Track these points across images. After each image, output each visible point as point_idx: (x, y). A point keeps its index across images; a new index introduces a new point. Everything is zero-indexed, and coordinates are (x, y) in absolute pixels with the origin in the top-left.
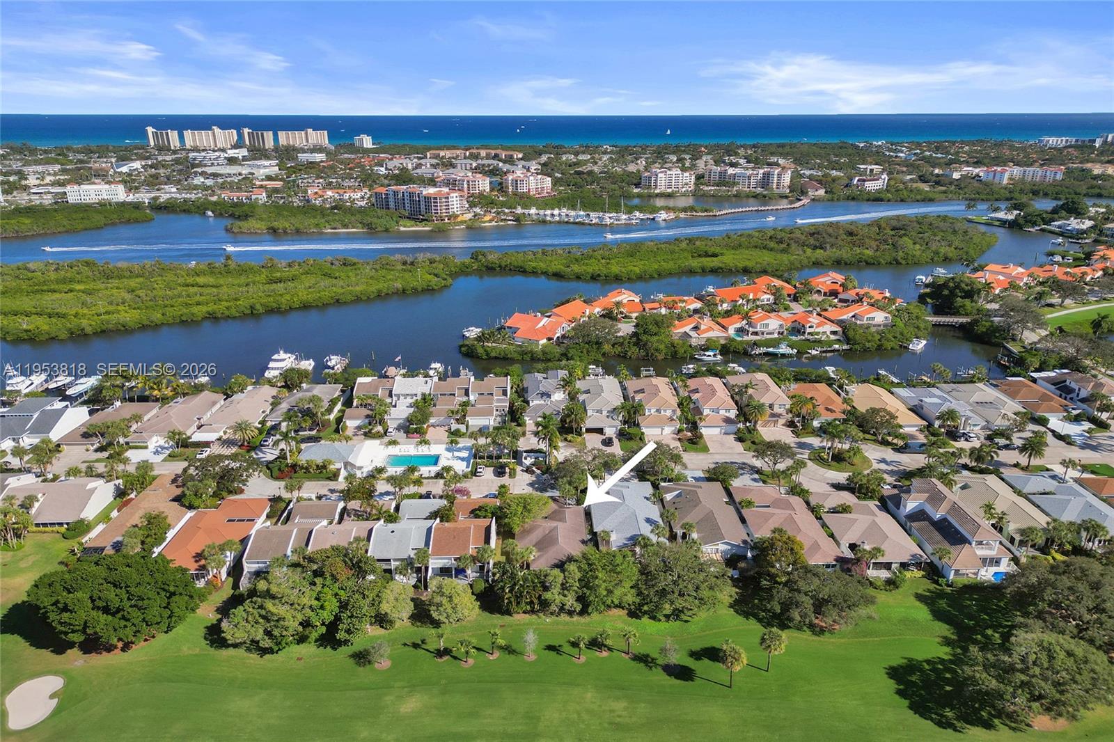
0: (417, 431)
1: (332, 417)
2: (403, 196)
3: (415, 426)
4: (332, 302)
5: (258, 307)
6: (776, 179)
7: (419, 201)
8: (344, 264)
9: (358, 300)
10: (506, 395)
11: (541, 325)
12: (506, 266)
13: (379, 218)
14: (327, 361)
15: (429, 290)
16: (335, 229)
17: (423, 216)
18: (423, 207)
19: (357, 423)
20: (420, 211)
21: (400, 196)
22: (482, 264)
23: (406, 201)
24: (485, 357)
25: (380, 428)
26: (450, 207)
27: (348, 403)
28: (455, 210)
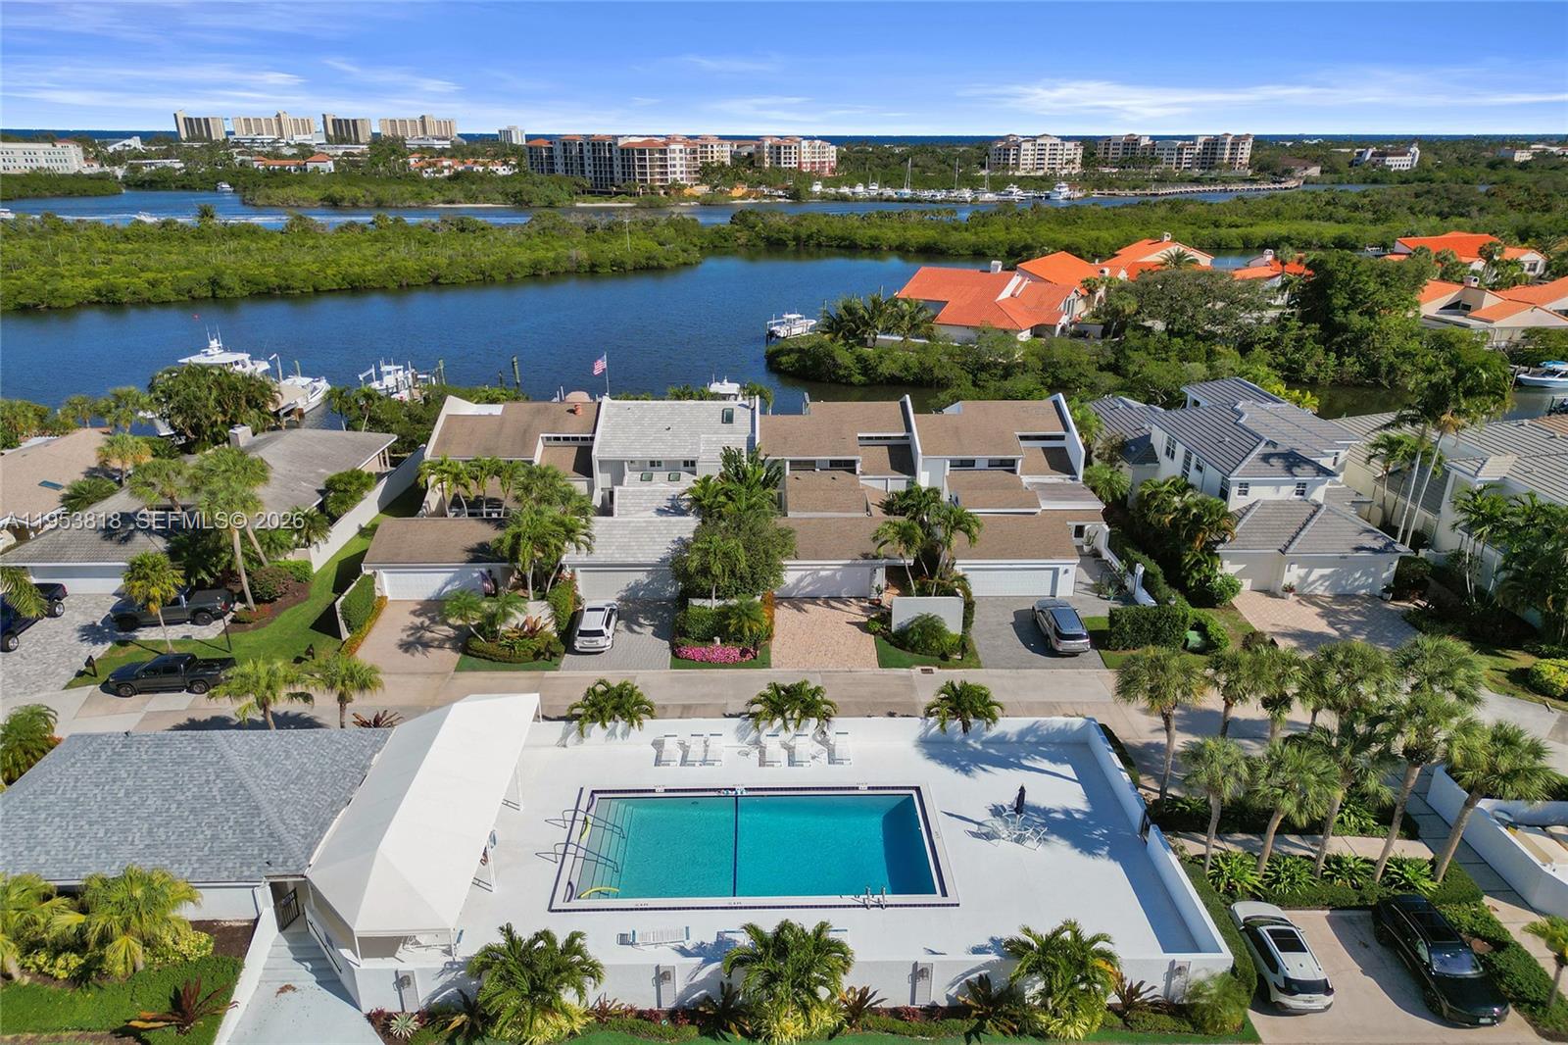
0: (722, 627)
1: (322, 555)
2: (581, 151)
3: (713, 604)
4: (421, 281)
5: (227, 281)
6: (1227, 152)
7: (611, 159)
8: (462, 230)
9: (485, 280)
10: (1070, 470)
11: (1005, 294)
12: (810, 236)
13: (534, 184)
14: (369, 379)
15: (649, 268)
16: (453, 202)
17: (618, 187)
18: (618, 169)
19: (429, 584)
20: (612, 179)
21: (575, 151)
22: (758, 235)
23: (586, 162)
24: (857, 378)
25: (537, 612)
26: (669, 169)
27: (405, 502)
28: (678, 176)
